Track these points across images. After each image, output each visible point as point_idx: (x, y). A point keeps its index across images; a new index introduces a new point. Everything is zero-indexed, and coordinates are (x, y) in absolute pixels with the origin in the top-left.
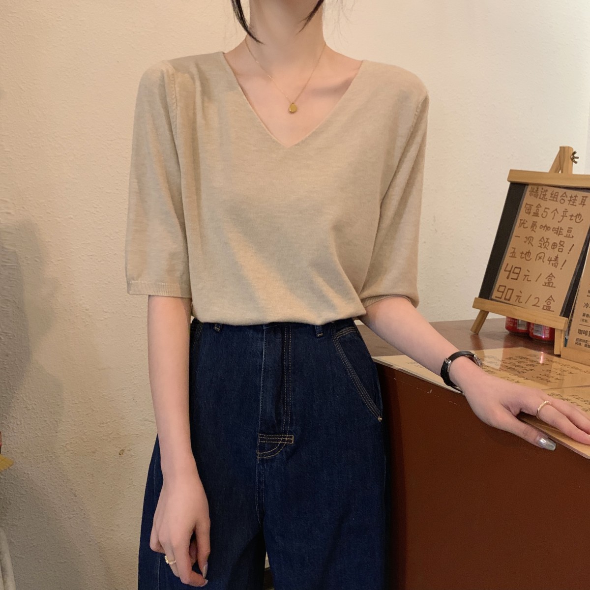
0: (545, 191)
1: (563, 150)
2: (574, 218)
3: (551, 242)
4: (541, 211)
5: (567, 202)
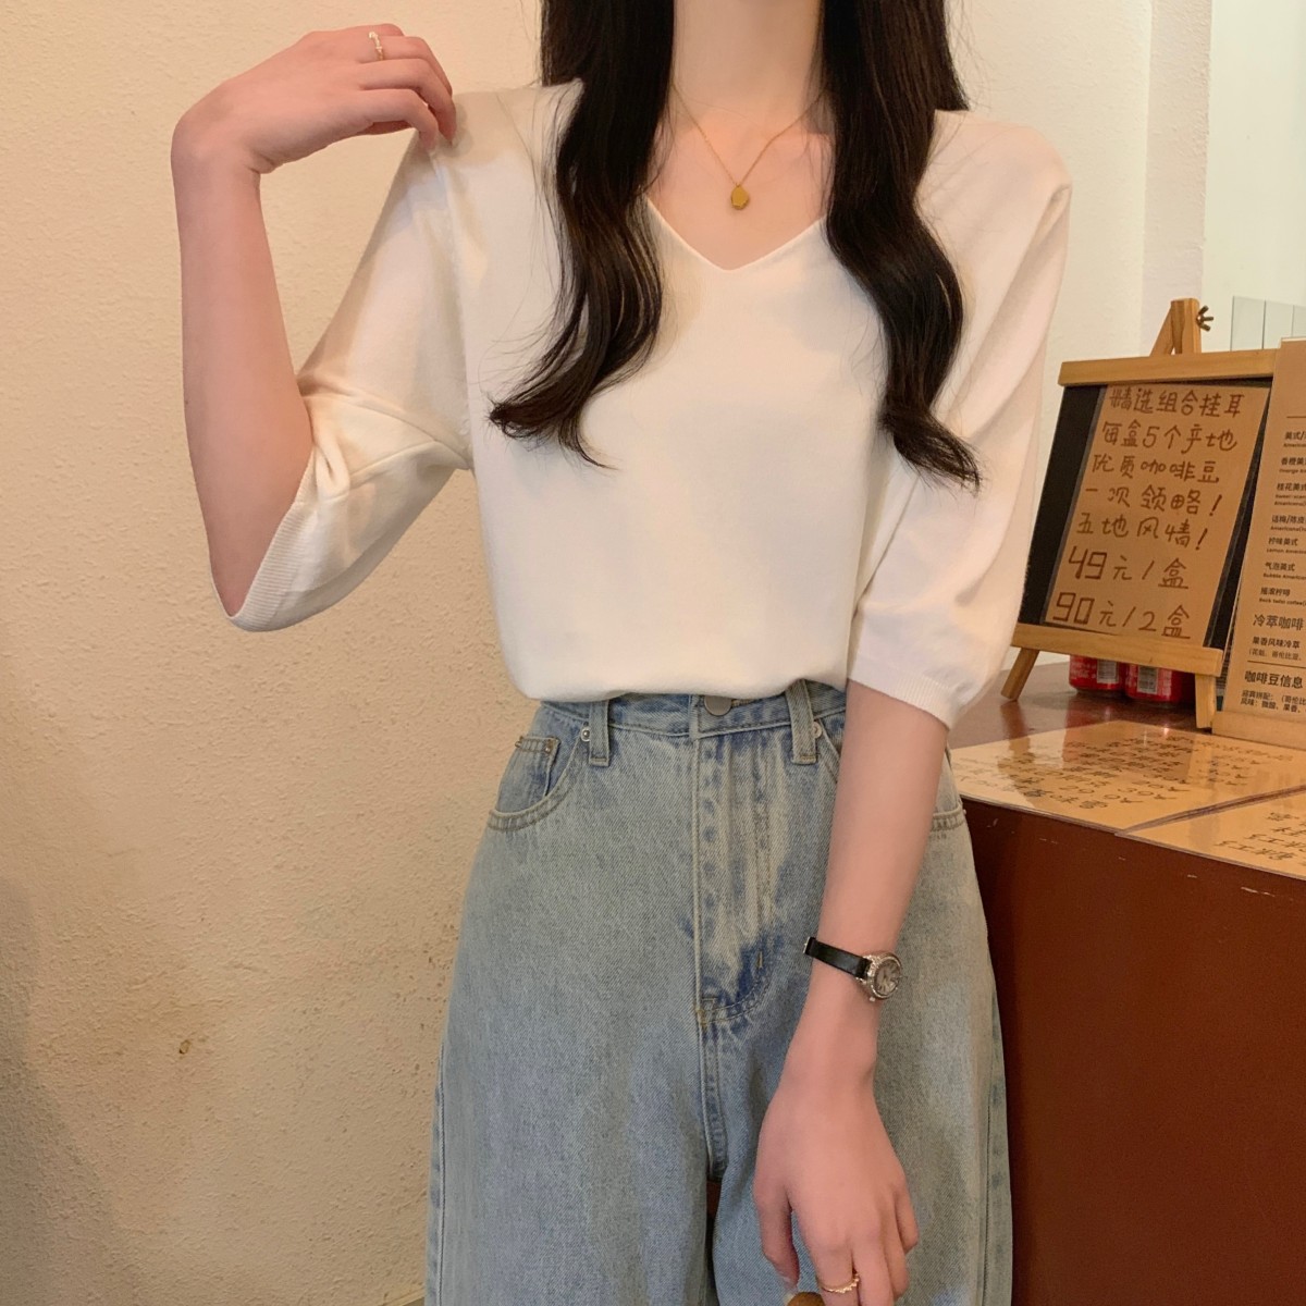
0: (1145, 393)
1: (1180, 307)
2: (1216, 442)
3: (1170, 494)
4: (1141, 434)
5: (1198, 411)
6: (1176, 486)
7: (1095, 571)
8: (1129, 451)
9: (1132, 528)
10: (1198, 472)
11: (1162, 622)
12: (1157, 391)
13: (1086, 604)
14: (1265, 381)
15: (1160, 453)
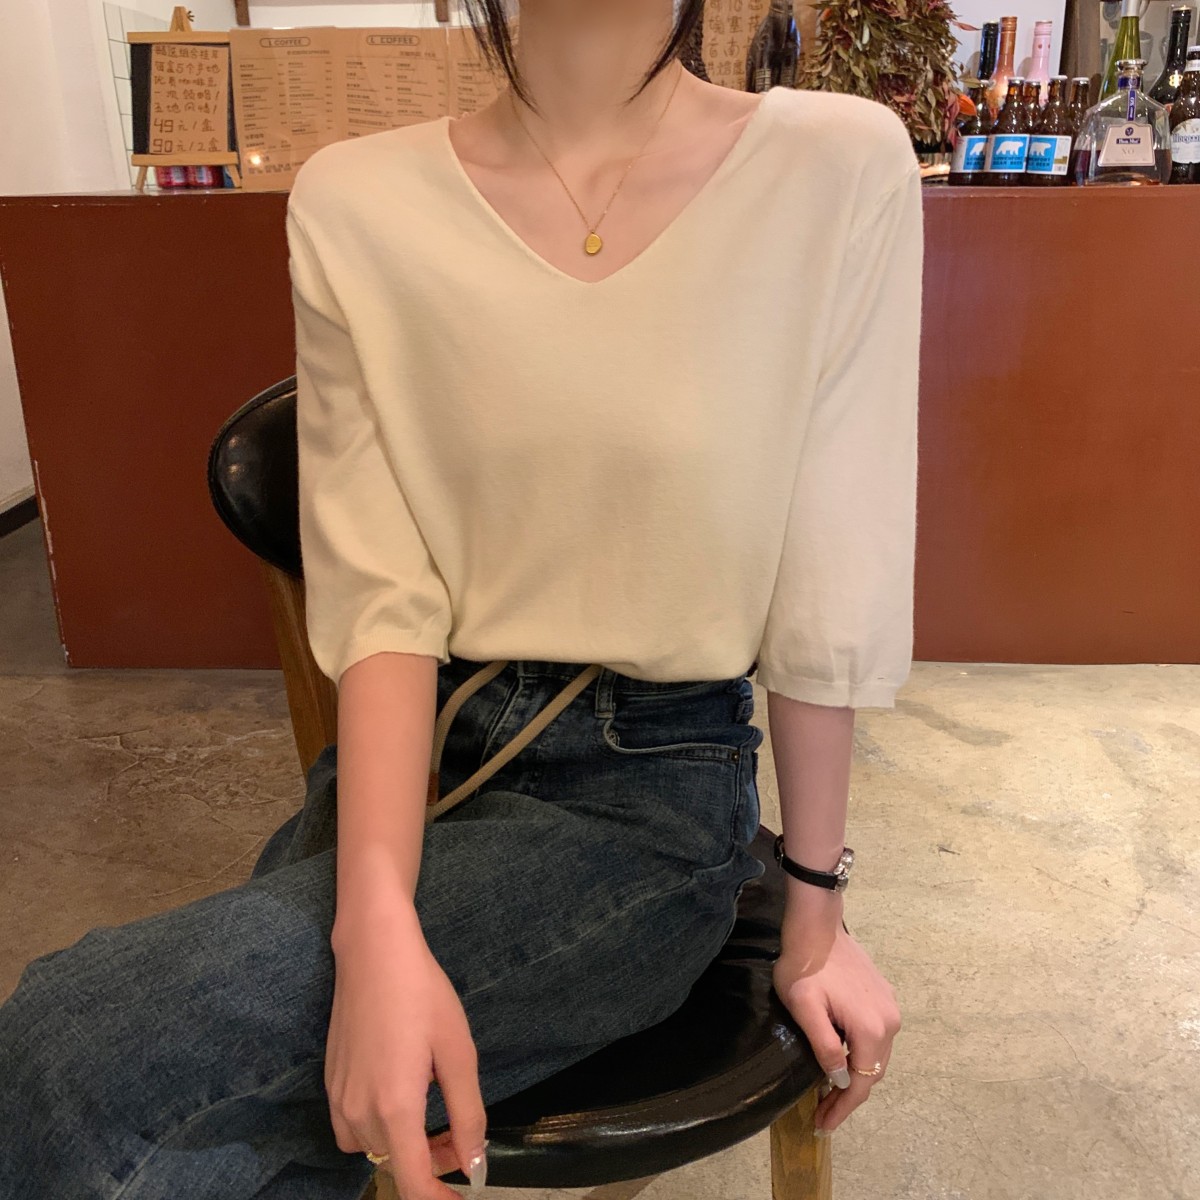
0: (172, 48)
1: (178, 10)
2: (211, 69)
3: (196, 93)
4: (175, 67)
5: (199, 57)
6: (197, 89)
7: (169, 129)
8: (172, 75)
9: (181, 107)
10: (206, 82)
11: (207, 146)
12: (178, 47)
13: (169, 144)
14: (227, 44)
15: (186, 75)
